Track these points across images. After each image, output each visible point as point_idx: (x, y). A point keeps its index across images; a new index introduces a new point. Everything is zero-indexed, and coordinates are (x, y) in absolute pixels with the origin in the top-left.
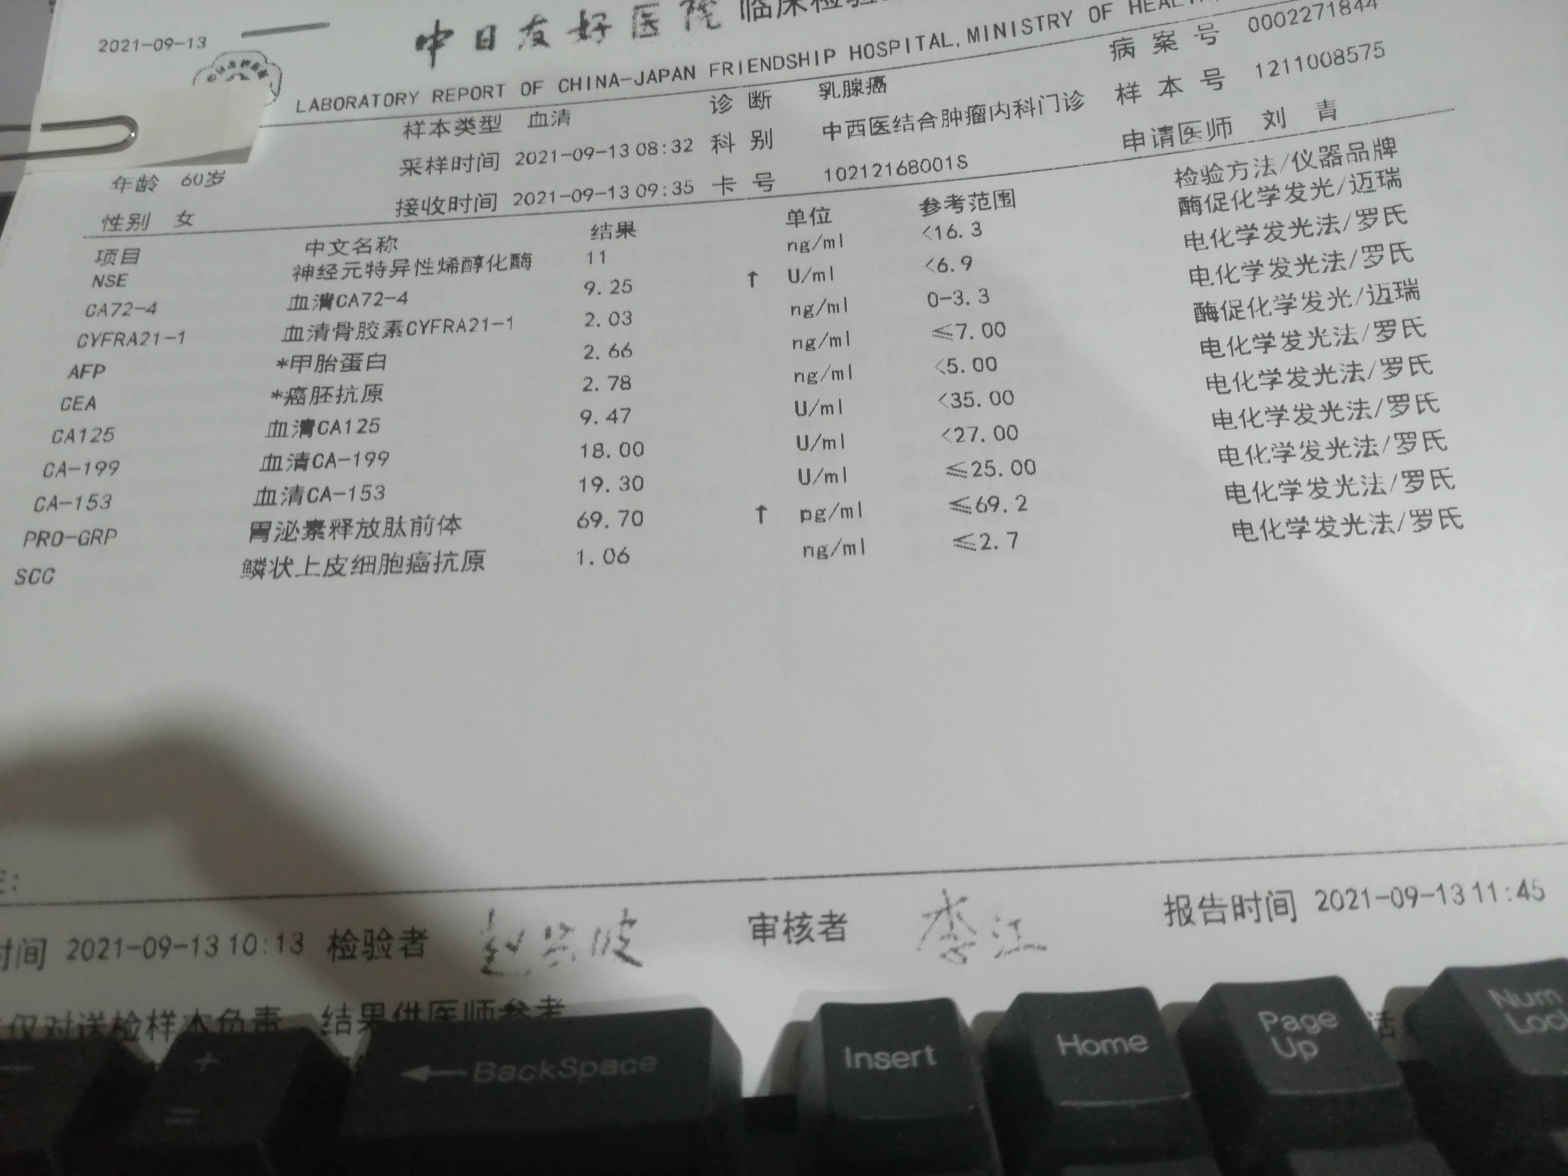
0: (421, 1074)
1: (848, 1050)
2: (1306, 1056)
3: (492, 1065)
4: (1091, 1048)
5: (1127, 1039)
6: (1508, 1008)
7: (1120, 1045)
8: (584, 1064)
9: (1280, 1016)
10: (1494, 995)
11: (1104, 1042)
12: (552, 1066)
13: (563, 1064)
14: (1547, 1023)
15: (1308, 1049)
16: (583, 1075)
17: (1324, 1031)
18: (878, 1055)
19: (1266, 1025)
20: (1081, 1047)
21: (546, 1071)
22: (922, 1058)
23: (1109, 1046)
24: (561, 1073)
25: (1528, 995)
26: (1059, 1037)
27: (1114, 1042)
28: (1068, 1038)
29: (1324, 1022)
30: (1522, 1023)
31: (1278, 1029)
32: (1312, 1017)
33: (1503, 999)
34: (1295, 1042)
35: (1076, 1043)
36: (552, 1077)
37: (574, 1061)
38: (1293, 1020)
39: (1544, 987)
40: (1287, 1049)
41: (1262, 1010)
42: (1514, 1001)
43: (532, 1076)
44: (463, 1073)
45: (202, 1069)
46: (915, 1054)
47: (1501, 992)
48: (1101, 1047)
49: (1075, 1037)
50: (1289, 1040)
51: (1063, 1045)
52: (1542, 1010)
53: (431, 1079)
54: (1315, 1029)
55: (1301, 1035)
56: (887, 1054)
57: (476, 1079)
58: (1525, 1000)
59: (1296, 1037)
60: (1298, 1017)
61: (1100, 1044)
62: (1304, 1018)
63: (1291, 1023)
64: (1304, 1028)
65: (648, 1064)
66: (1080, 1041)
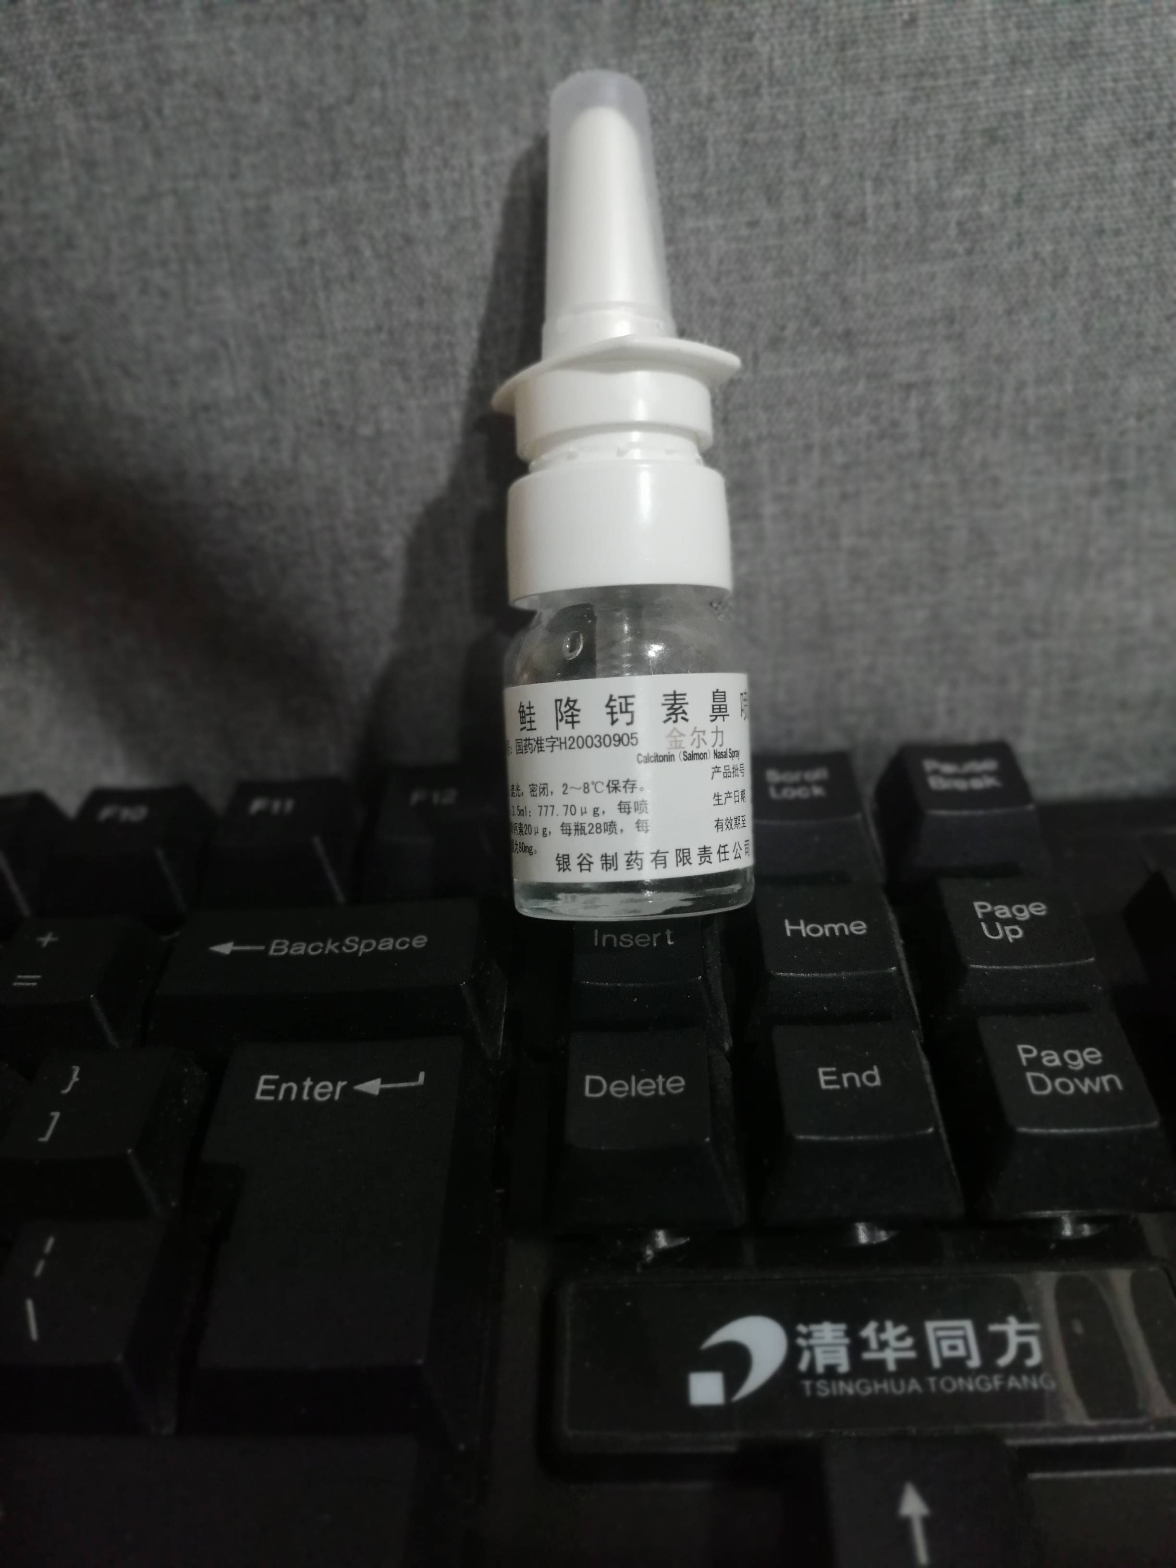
0: (226, 948)
1: (598, 931)
2: (1011, 937)
3: (287, 943)
4: (815, 931)
5: (848, 923)
7: (841, 930)
8: (364, 942)
9: (994, 905)
11: (827, 926)
12: (337, 944)
13: (347, 941)
15: (1014, 932)
16: (363, 950)
18: (622, 936)
19: (979, 913)
20: (805, 929)
21: (331, 947)
22: (663, 939)
23: (832, 930)
24: (344, 948)
26: (787, 922)
27: (836, 927)
28: (795, 924)
29: (1033, 910)
31: (990, 918)
32: (1024, 907)
34: (1003, 926)
35: (802, 927)
36: (337, 951)
37: (357, 939)
38: (1006, 909)
40: (994, 931)
41: (978, 900)
43: (320, 951)
44: (262, 948)
45: (44, 945)
46: (656, 935)
48: (824, 930)
49: (802, 922)
50: (998, 925)
51: (788, 928)
53: (233, 952)
54: (1025, 916)
55: (1013, 921)
56: (632, 934)
57: (271, 952)
59: (1005, 922)
60: (1010, 907)
61: (823, 928)
62: (1014, 908)
63: (1003, 911)
64: (1014, 916)
65: (420, 942)
66: (806, 926)
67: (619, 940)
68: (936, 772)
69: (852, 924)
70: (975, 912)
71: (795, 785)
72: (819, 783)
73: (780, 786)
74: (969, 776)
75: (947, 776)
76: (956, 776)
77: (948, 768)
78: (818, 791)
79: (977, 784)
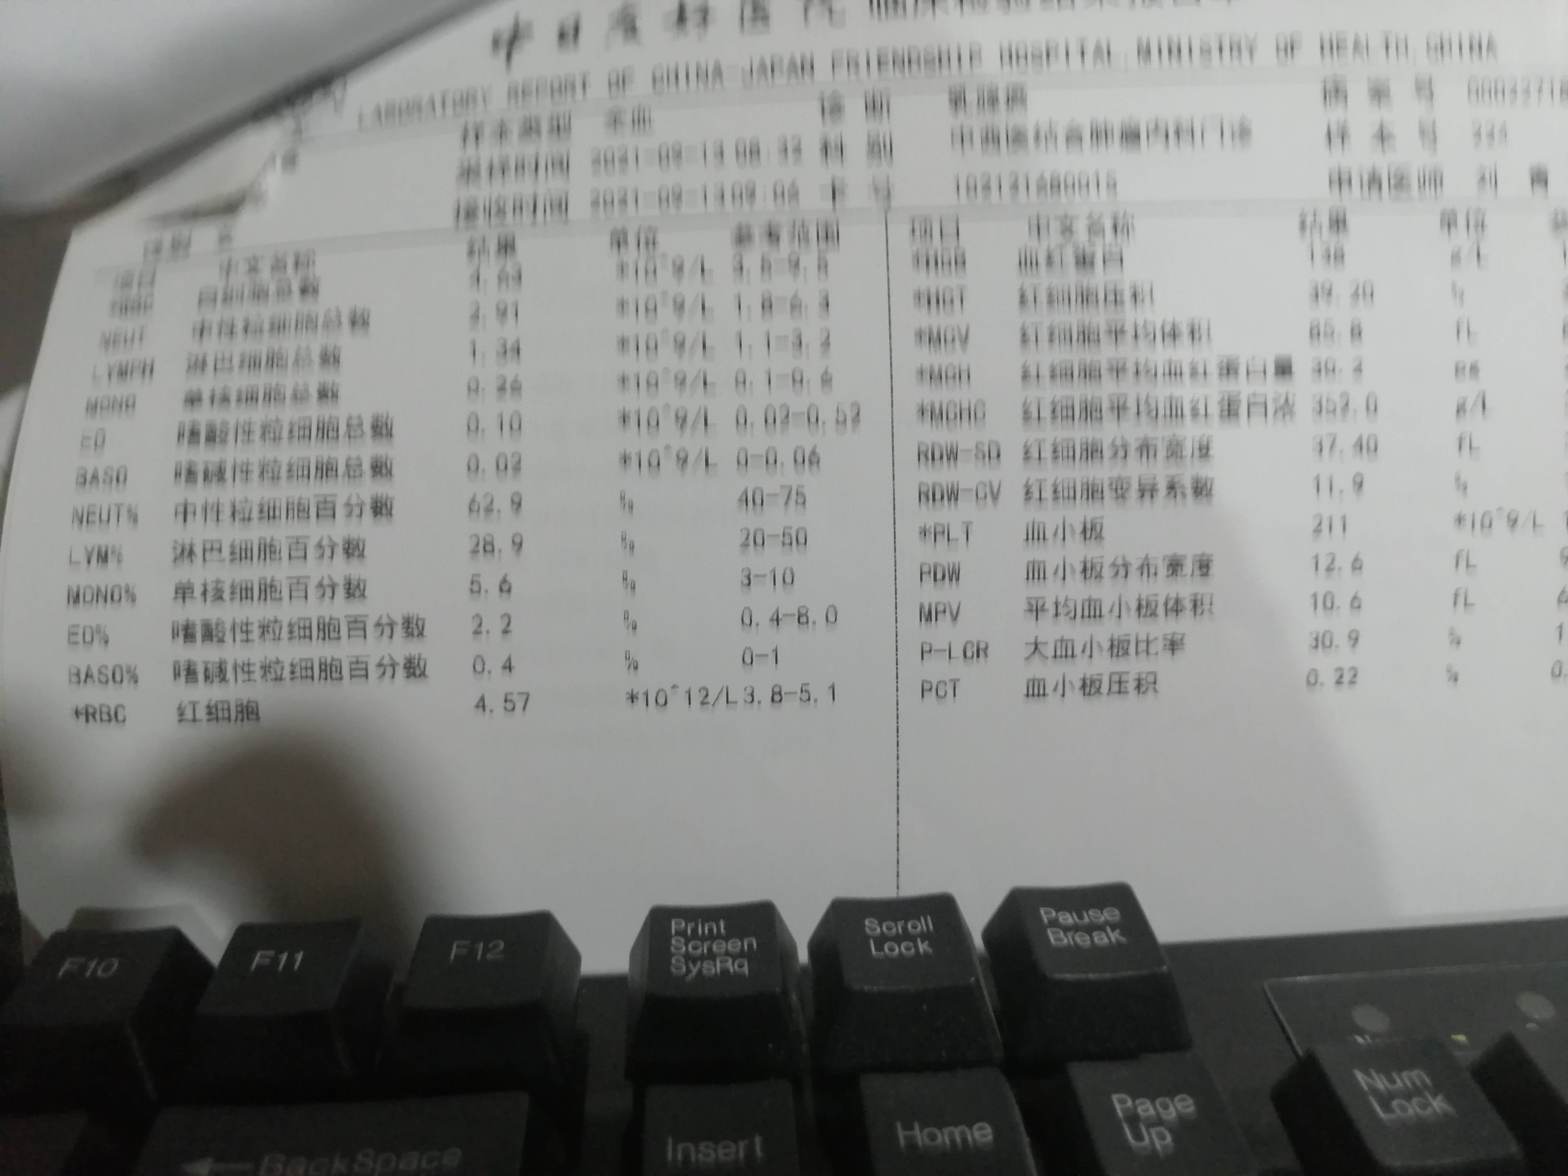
0: (203, 1166)
1: (670, 1141)
2: (1158, 1145)
3: (282, 1158)
4: (933, 1137)
5: (970, 1127)
6: (1374, 1091)
7: (963, 1134)
8: (381, 1158)
9: (1134, 1099)
10: (1359, 1076)
11: (946, 1130)
12: (346, 1161)
13: (359, 1159)
14: (1413, 1109)
15: (1162, 1138)
16: (379, 1169)
17: (1181, 1117)
18: (702, 1146)
19: (1120, 1110)
20: (921, 1136)
21: (339, 1164)
22: (750, 1149)
23: (952, 1136)
24: (355, 1167)
25: (1395, 1075)
26: (899, 1126)
27: (957, 1131)
28: (908, 1127)
30: (1387, 1107)
31: (1133, 1119)
32: (1167, 1100)
33: (1369, 1080)
34: (1148, 1127)
35: (917, 1131)
36: (346, 1171)
37: (372, 1154)
38: (1148, 1104)
39: (1411, 1066)
40: (1139, 1137)
41: (1117, 1092)
42: (1381, 1083)
43: (325, 1170)
44: (250, 1166)
46: (742, 1144)
47: (1366, 1072)
48: (943, 1137)
49: (917, 1126)
50: (1143, 1128)
51: (901, 1134)
52: (1408, 1095)
53: (212, 1172)
54: (1171, 1115)
55: (1159, 1122)
56: (711, 1144)
58: (1393, 1082)
59: (1152, 1123)
60: (1153, 1101)
61: (943, 1134)
62: (1158, 1102)
63: (1145, 1108)
64: (1158, 1114)
65: (452, 1158)
66: (921, 1130)
67: (697, 1151)
68: (1054, 923)
69: (975, 1127)
70: (1113, 1110)
71: (898, 939)
72: (924, 936)
73: (881, 941)
74: (1090, 929)
75: (1066, 929)
76: (1076, 928)
77: (1067, 918)
78: (923, 947)
79: (1101, 939)
